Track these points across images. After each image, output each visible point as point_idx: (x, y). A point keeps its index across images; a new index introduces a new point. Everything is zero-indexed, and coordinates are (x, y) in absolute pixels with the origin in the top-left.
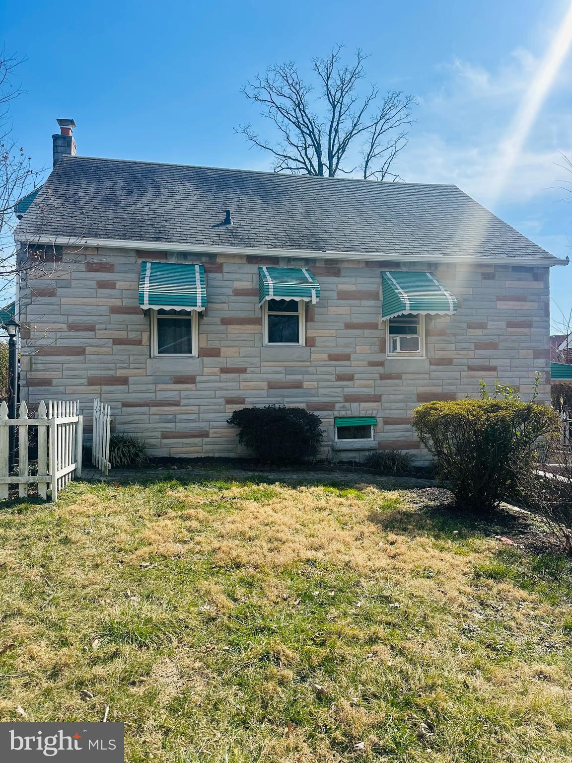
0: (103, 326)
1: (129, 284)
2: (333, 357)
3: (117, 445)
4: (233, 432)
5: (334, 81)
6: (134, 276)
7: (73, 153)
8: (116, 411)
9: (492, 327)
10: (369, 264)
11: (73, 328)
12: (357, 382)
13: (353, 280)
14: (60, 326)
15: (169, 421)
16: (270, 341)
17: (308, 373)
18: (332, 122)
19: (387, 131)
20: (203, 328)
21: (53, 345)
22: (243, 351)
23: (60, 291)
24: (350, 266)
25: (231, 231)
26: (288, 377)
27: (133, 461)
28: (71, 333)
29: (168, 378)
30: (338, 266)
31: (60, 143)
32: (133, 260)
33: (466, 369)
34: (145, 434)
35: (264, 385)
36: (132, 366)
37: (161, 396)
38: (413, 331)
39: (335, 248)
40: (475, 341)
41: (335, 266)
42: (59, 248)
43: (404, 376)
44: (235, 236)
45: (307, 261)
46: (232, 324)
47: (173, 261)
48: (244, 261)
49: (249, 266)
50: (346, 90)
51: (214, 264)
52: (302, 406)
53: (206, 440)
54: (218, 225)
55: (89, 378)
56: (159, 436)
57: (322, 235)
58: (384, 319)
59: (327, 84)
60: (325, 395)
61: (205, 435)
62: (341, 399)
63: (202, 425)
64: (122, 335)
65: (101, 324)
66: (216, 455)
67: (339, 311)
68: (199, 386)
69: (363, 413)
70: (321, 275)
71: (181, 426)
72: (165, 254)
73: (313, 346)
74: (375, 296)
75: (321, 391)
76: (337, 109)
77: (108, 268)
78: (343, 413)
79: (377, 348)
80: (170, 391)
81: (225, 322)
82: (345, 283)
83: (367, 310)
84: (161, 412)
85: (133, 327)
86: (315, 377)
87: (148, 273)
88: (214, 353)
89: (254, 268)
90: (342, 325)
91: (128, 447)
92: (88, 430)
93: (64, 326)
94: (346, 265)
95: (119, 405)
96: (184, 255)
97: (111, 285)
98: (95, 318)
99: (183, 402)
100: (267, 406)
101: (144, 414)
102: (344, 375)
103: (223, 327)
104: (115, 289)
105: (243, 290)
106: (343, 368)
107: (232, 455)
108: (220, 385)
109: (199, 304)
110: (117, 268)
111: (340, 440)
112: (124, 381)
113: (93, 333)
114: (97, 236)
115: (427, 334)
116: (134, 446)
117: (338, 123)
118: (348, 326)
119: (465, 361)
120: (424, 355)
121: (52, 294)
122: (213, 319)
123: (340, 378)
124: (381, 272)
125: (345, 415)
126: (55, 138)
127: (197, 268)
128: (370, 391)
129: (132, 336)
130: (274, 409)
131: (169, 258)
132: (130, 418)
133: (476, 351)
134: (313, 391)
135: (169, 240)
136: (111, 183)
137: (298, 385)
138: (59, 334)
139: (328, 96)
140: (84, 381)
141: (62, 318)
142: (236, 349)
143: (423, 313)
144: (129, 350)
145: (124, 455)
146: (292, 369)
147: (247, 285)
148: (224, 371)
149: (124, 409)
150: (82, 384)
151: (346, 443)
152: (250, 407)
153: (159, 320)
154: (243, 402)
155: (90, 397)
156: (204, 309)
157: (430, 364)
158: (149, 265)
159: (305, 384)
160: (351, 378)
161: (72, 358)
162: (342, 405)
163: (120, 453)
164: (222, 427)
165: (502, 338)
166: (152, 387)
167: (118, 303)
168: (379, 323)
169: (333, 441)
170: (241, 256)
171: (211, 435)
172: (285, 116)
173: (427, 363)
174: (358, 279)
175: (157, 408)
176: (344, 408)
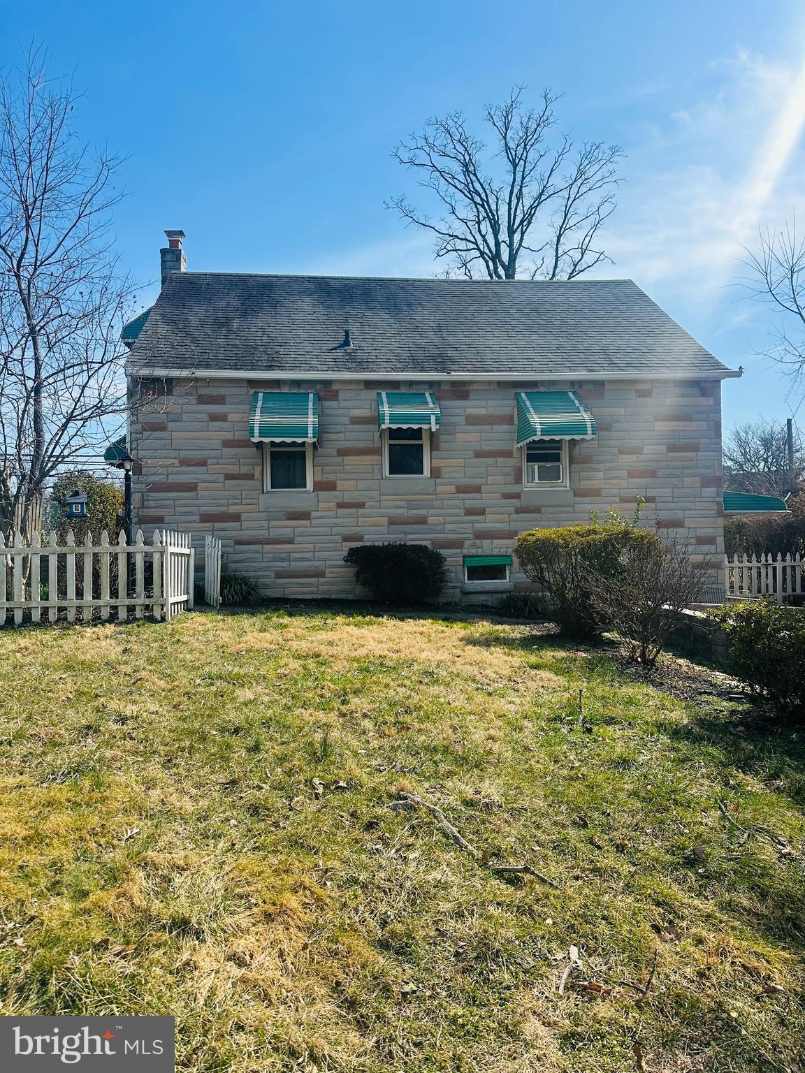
0: (215, 461)
1: (240, 415)
2: (462, 489)
3: (229, 582)
4: (351, 571)
5: (515, 133)
6: (247, 407)
7: (183, 270)
8: (229, 549)
9: (648, 452)
10: (502, 385)
11: (184, 463)
12: (489, 517)
13: (483, 403)
14: (171, 461)
15: (282, 560)
16: (390, 473)
17: (433, 507)
18: (513, 187)
19: (585, 195)
20: (318, 460)
21: (164, 481)
22: (361, 484)
23: (171, 425)
24: (480, 387)
25: (350, 355)
26: (411, 512)
27: (245, 599)
28: (183, 469)
29: (281, 514)
30: (467, 388)
31: (168, 257)
32: (244, 390)
33: (618, 501)
34: (257, 574)
35: (385, 521)
36: (244, 502)
37: (275, 533)
38: (557, 458)
39: (464, 369)
40: (629, 468)
41: (462, 388)
42: (170, 380)
43: (543, 510)
44: (353, 360)
45: (430, 384)
46: (349, 455)
47: (285, 390)
48: (362, 387)
49: (367, 392)
50: (531, 143)
51: (330, 391)
52: (427, 543)
53: (321, 580)
54: (335, 348)
55: (201, 515)
56: (273, 574)
57: (451, 353)
58: (519, 445)
59: (505, 138)
60: (452, 532)
61: (321, 574)
62: (470, 536)
63: (317, 564)
64: (234, 469)
65: (212, 458)
66: (333, 596)
67: (468, 437)
68: (315, 522)
69: (496, 552)
70: (447, 399)
71: (296, 565)
72: (277, 383)
73: (439, 477)
74: (510, 420)
75: (449, 527)
76: (519, 169)
77: (220, 400)
78: (473, 551)
79: (511, 479)
80: (284, 528)
81: (343, 453)
82: (475, 407)
83: (500, 437)
84: (274, 551)
85: (246, 460)
86: (441, 511)
87: (260, 404)
88: (329, 486)
89: (372, 394)
90: (471, 454)
91: (240, 584)
92: (200, 569)
93: (176, 461)
94: (475, 387)
95: (232, 542)
96: (297, 383)
97: (222, 418)
98: (207, 452)
99: (298, 539)
100: (386, 544)
101: (257, 552)
102: (474, 508)
103: (339, 459)
104: (226, 421)
105: (360, 418)
106: (473, 501)
107: (350, 597)
108: (336, 521)
109: (310, 435)
110: (228, 399)
111: (470, 582)
112: (236, 518)
113: (205, 468)
114: (208, 367)
115: (571, 462)
116: (246, 584)
117: (521, 187)
118: (479, 454)
119: (616, 491)
120: (568, 485)
121: (162, 428)
122: (329, 450)
123: (470, 512)
124: (516, 393)
125: (475, 553)
126: (163, 252)
127: (311, 396)
128: (504, 527)
129: (244, 470)
130: (395, 546)
131: (282, 387)
132: (242, 557)
133: (630, 480)
134: (439, 527)
135: (281, 368)
136: (223, 304)
137: (422, 521)
138: (171, 469)
139: (507, 152)
140: (197, 518)
141: (174, 453)
142: (354, 482)
143: (568, 438)
144: (241, 486)
145: (236, 593)
146: (415, 503)
147: (364, 412)
148: (340, 505)
149: (236, 546)
150: (194, 522)
151: (477, 585)
152: (368, 544)
153: (272, 453)
154: (361, 539)
155: (202, 534)
156: (315, 440)
157: (575, 495)
158: (261, 395)
159: (430, 520)
160: (482, 512)
161: (184, 494)
162: (471, 542)
163: (232, 590)
164: (339, 566)
165: (662, 464)
166: (265, 523)
167: (229, 436)
168: (514, 451)
169: (464, 583)
170: (358, 382)
171: (327, 575)
172: (450, 183)
173: (570, 495)
174: (489, 402)
175: (270, 546)
176: (473, 545)
